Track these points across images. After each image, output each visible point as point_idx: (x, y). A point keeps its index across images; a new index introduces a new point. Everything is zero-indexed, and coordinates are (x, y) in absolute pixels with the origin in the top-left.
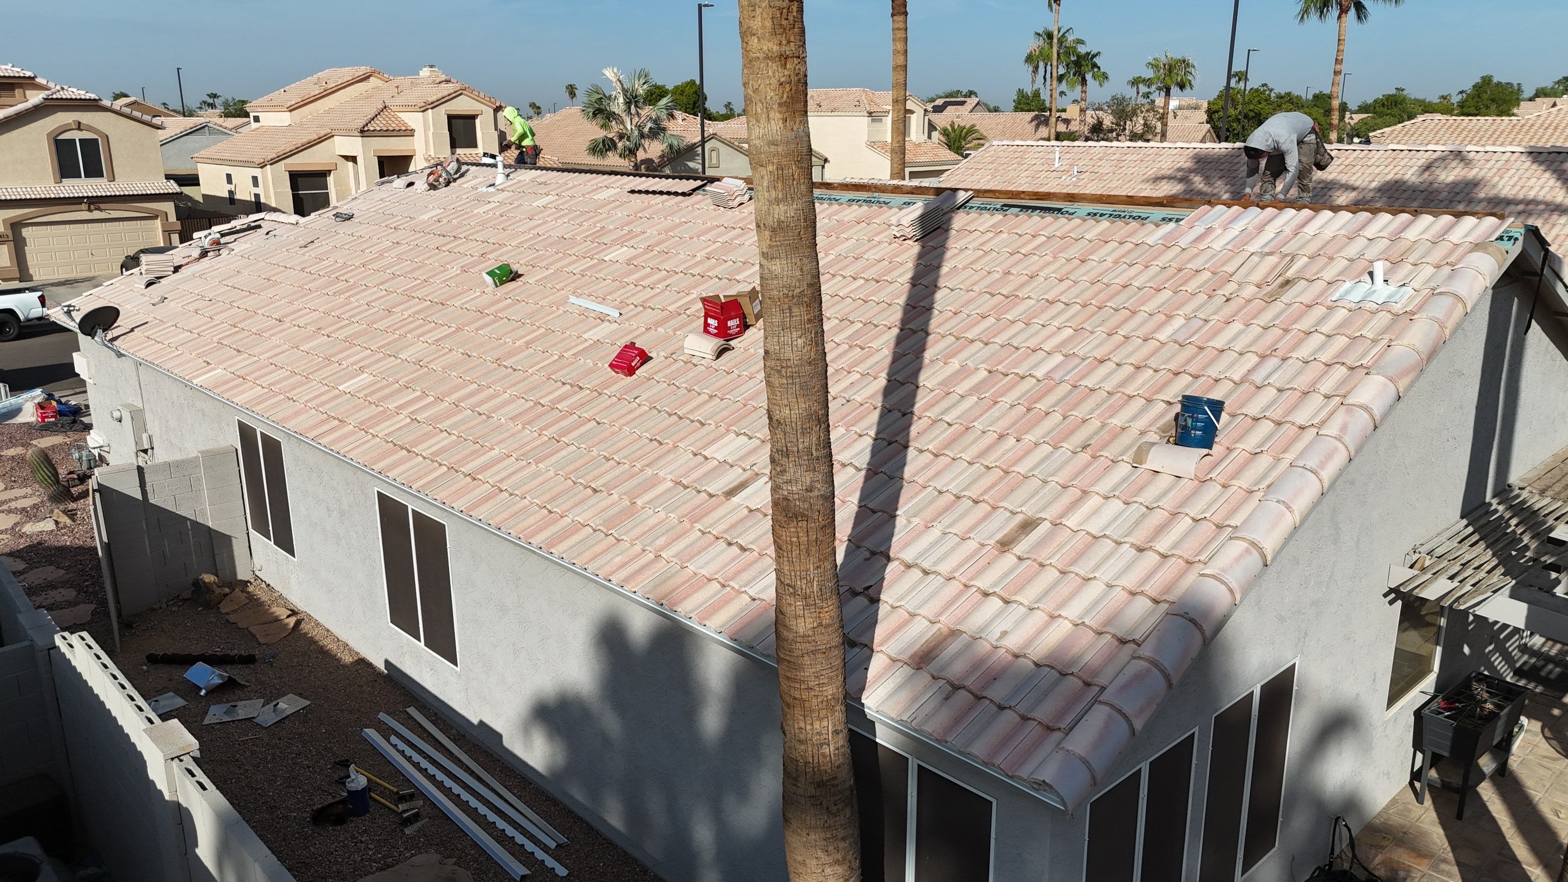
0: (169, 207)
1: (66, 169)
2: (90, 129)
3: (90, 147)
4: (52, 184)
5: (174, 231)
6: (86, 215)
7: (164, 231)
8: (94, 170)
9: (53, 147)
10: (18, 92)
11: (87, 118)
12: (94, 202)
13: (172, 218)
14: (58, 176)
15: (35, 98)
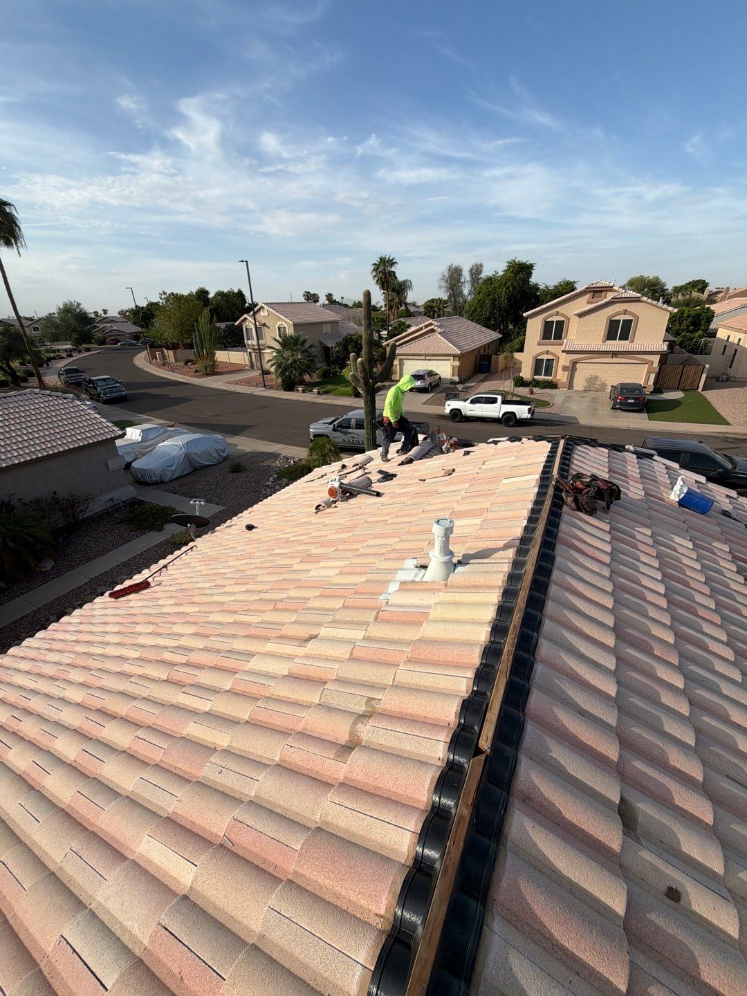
0: (656, 359)
1: (611, 336)
2: (631, 314)
3: (628, 323)
4: (601, 343)
5: (653, 373)
6: (609, 360)
7: (647, 372)
8: (624, 337)
9: (608, 325)
10: (604, 293)
11: (631, 307)
12: (615, 354)
13: (656, 365)
14: (605, 338)
15: (610, 296)
